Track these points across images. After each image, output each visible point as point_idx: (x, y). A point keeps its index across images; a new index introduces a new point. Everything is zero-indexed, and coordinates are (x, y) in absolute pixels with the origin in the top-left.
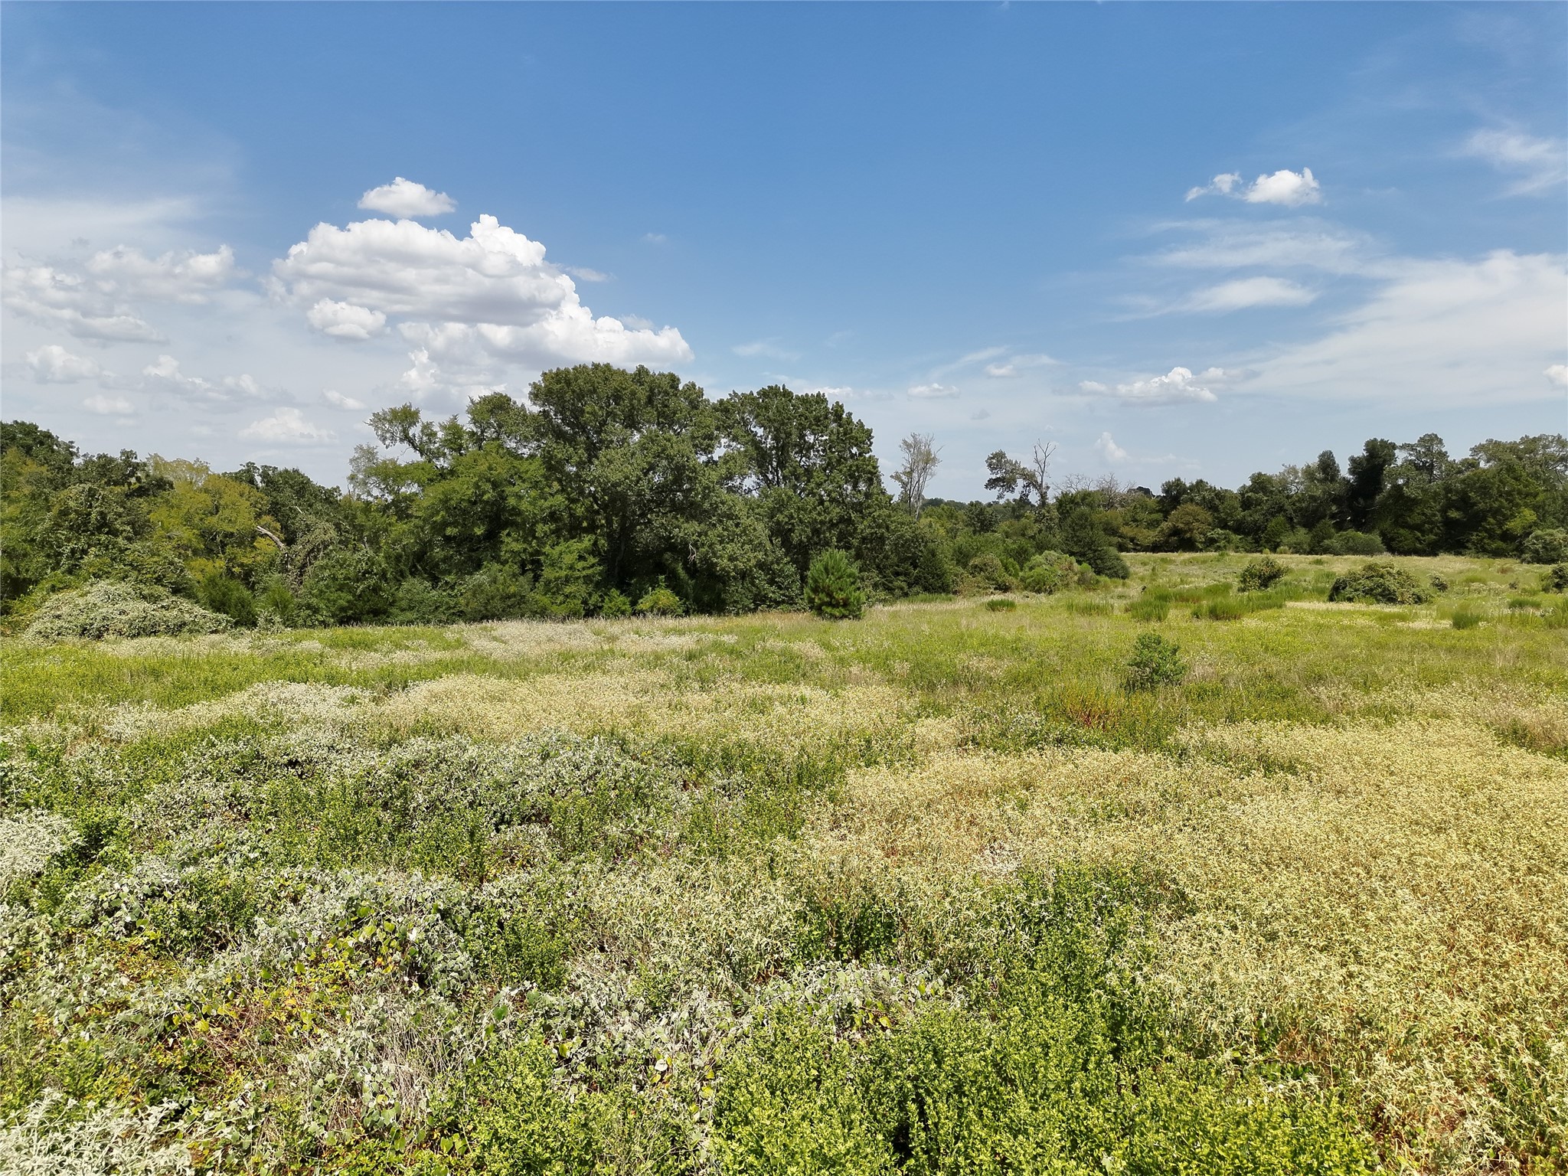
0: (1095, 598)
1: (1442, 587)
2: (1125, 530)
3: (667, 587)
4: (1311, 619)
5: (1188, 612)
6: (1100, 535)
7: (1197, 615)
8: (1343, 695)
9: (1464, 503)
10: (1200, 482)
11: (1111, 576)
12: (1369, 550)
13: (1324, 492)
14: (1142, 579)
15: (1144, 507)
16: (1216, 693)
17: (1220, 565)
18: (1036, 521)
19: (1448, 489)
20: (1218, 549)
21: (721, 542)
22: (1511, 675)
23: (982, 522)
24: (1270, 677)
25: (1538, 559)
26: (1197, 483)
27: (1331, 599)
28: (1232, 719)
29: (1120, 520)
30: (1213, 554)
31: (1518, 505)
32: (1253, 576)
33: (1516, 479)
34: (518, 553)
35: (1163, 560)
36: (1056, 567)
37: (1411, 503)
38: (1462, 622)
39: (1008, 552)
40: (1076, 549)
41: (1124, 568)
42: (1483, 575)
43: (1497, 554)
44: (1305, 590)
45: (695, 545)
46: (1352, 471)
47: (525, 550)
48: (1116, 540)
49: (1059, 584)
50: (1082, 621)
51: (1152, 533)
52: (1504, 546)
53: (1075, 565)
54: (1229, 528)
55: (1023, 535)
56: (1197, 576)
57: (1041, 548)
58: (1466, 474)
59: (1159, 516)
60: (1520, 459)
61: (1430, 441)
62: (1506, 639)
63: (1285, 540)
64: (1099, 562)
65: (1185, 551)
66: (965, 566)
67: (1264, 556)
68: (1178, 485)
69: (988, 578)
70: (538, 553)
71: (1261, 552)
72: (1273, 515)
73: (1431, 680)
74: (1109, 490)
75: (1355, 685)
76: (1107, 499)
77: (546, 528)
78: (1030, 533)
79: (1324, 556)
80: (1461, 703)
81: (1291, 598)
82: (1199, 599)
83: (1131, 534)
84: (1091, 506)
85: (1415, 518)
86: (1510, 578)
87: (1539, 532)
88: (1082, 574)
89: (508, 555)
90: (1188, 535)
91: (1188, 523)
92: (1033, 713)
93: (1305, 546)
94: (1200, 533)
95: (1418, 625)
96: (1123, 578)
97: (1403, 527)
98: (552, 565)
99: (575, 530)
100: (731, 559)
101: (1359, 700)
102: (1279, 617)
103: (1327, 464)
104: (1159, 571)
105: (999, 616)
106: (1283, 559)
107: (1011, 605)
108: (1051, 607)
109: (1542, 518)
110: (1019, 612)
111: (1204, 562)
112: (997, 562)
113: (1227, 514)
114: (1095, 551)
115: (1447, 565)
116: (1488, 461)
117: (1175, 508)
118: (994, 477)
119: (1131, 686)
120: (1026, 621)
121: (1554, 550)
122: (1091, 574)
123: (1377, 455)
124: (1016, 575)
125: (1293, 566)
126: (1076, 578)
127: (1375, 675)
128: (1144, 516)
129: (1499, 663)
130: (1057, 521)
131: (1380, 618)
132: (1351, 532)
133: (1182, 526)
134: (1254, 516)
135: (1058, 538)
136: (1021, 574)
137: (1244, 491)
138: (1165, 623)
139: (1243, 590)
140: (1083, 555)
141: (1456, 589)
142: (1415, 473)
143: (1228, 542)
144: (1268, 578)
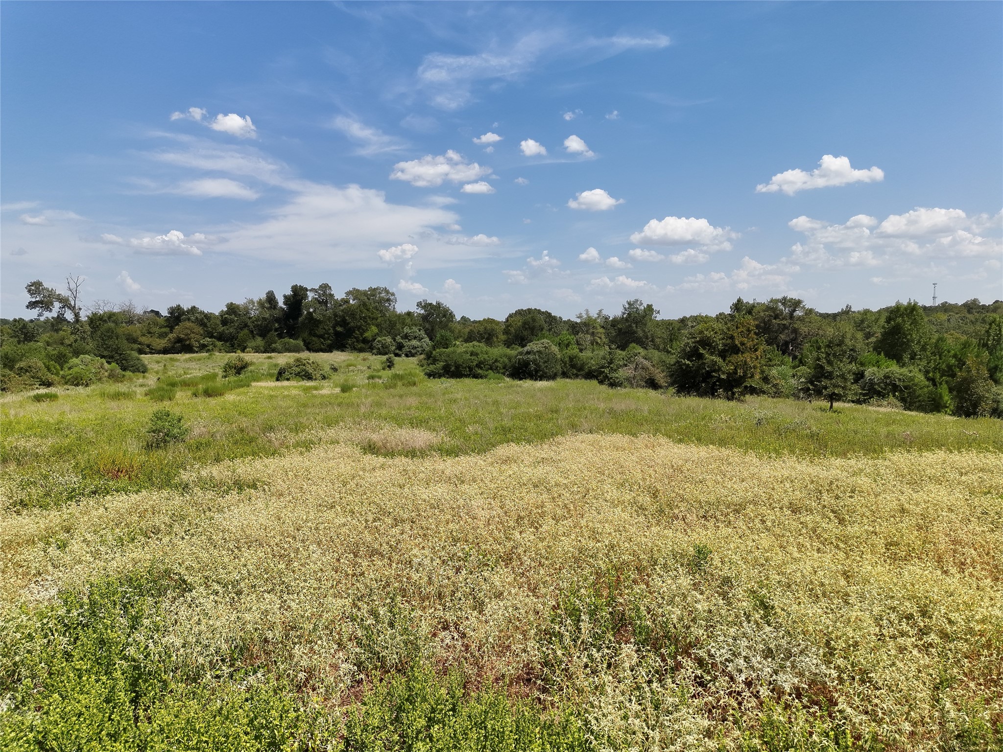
0: (122, 387)
1: (335, 370)
2: (143, 339)
4: (266, 392)
5: (189, 393)
6: (124, 344)
7: (195, 395)
8: (285, 437)
9: (344, 323)
10: (194, 308)
11: (133, 372)
12: (297, 350)
13: (270, 315)
14: (157, 373)
15: (156, 324)
16: (208, 444)
17: (210, 361)
18: (72, 333)
19: (336, 315)
20: (208, 351)
22: (367, 416)
23: (26, 335)
24: (242, 431)
25: (380, 353)
26: (192, 308)
27: (277, 380)
28: (218, 460)
29: (139, 332)
30: (205, 354)
31: (369, 324)
32: (230, 367)
33: (368, 310)
35: (171, 359)
36: (90, 366)
37: (317, 323)
38: (345, 389)
39: (49, 357)
40: (106, 353)
41: (144, 366)
42: (355, 362)
43: (361, 350)
44: (263, 375)
46: (285, 303)
48: (136, 346)
49: (94, 379)
50: (113, 404)
51: (162, 341)
52: (364, 346)
53: (106, 364)
54: (215, 337)
55: (62, 344)
56: (195, 369)
57: (77, 353)
58: (344, 306)
59: (167, 330)
60: (369, 299)
61: (325, 287)
62: (366, 396)
63: (249, 345)
64: (124, 362)
65: (186, 353)
66: (11, 368)
67: (237, 354)
68: (179, 309)
69: (33, 377)
71: (235, 352)
72: (241, 329)
73: (330, 423)
74: (129, 311)
75: (291, 430)
76: (128, 318)
78: (67, 342)
79: (273, 354)
80: (345, 434)
81: (255, 380)
82: (196, 385)
83: (147, 342)
84: (116, 322)
85: (320, 331)
86: (367, 363)
87: (379, 339)
88: (111, 371)
90: (188, 342)
91: (187, 335)
92: (72, 475)
93: (262, 348)
94: (196, 341)
95: (325, 392)
96: (143, 372)
97: (314, 336)
101: (292, 439)
102: (247, 392)
103: (271, 298)
104: (169, 366)
105: (44, 405)
106: (249, 356)
107: (53, 397)
108: (88, 396)
109: (381, 331)
110: (61, 401)
111: (199, 360)
112: (40, 364)
113: (212, 328)
114: (121, 354)
115: (338, 357)
116: (354, 300)
117: (177, 324)
118: (34, 300)
119: (149, 447)
120: (67, 408)
121: (386, 348)
122: (118, 370)
123: (298, 294)
124: (57, 374)
125: (255, 360)
126: (106, 374)
127: (301, 423)
128: (156, 330)
129: (363, 409)
130: (89, 333)
131: (304, 390)
132: (287, 340)
133: (183, 336)
134: (230, 330)
135: (91, 345)
136: (61, 373)
137: (222, 314)
138: (173, 402)
139: (225, 377)
140: (112, 357)
141: (342, 370)
142: (318, 305)
143: (215, 346)
144: (240, 368)
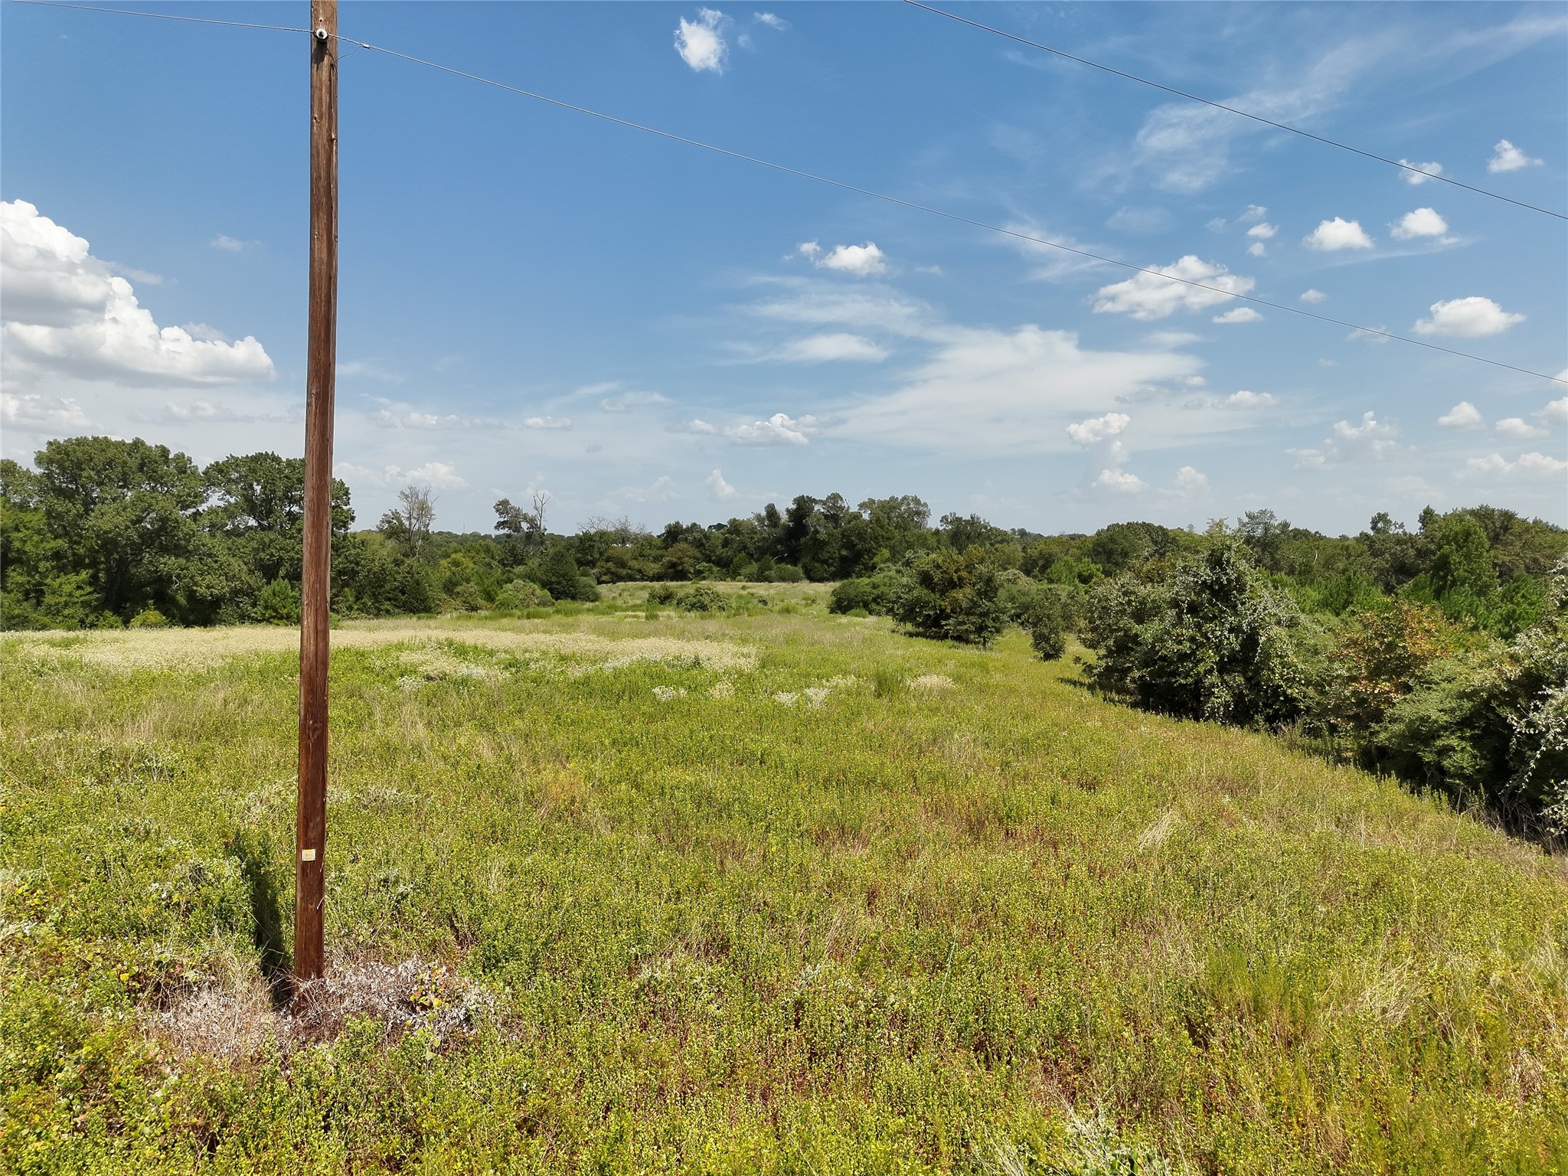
2: (634, 563)
3: (155, 609)
9: (850, 546)
10: (694, 525)
11: (583, 600)
12: (792, 579)
13: (771, 535)
19: (843, 534)
21: (201, 575)
26: (692, 525)
29: (629, 555)
31: (880, 546)
32: (653, 597)
34: (22, 585)
36: (521, 592)
37: (823, 544)
40: (554, 579)
41: (596, 594)
45: (178, 576)
46: (789, 518)
47: (29, 582)
49: (520, 605)
51: (656, 566)
53: (538, 591)
54: (712, 562)
58: (855, 522)
59: (661, 552)
60: (887, 513)
61: (835, 497)
63: (743, 571)
64: (571, 589)
65: (679, 579)
66: (450, 593)
68: (677, 527)
70: (41, 584)
72: (740, 552)
76: (622, 537)
77: (48, 564)
83: (637, 567)
84: (607, 542)
85: (825, 556)
89: (13, 586)
90: (680, 568)
91: (680, 558)
93: (754, 576)
94: (691, 566)
96: (593, 601)
97: (817, 561)
98: (54, 593)
99: (77, 565)
100: (208, 587)
103: (771, 512)
112: (475, 589)
113: (711, 550)
114: (569, 581)
116: (867, 514)
118: (502, 520)
122: (549, 598)
123: (803, 506)
124: (493, 599)
126: (536, 601)
128: (651, 552)
132: (784, 565)
134: (728, 553)
136: (497, 598)
142: (826, 522)
143: (711, 573)
144: (664, 599)
